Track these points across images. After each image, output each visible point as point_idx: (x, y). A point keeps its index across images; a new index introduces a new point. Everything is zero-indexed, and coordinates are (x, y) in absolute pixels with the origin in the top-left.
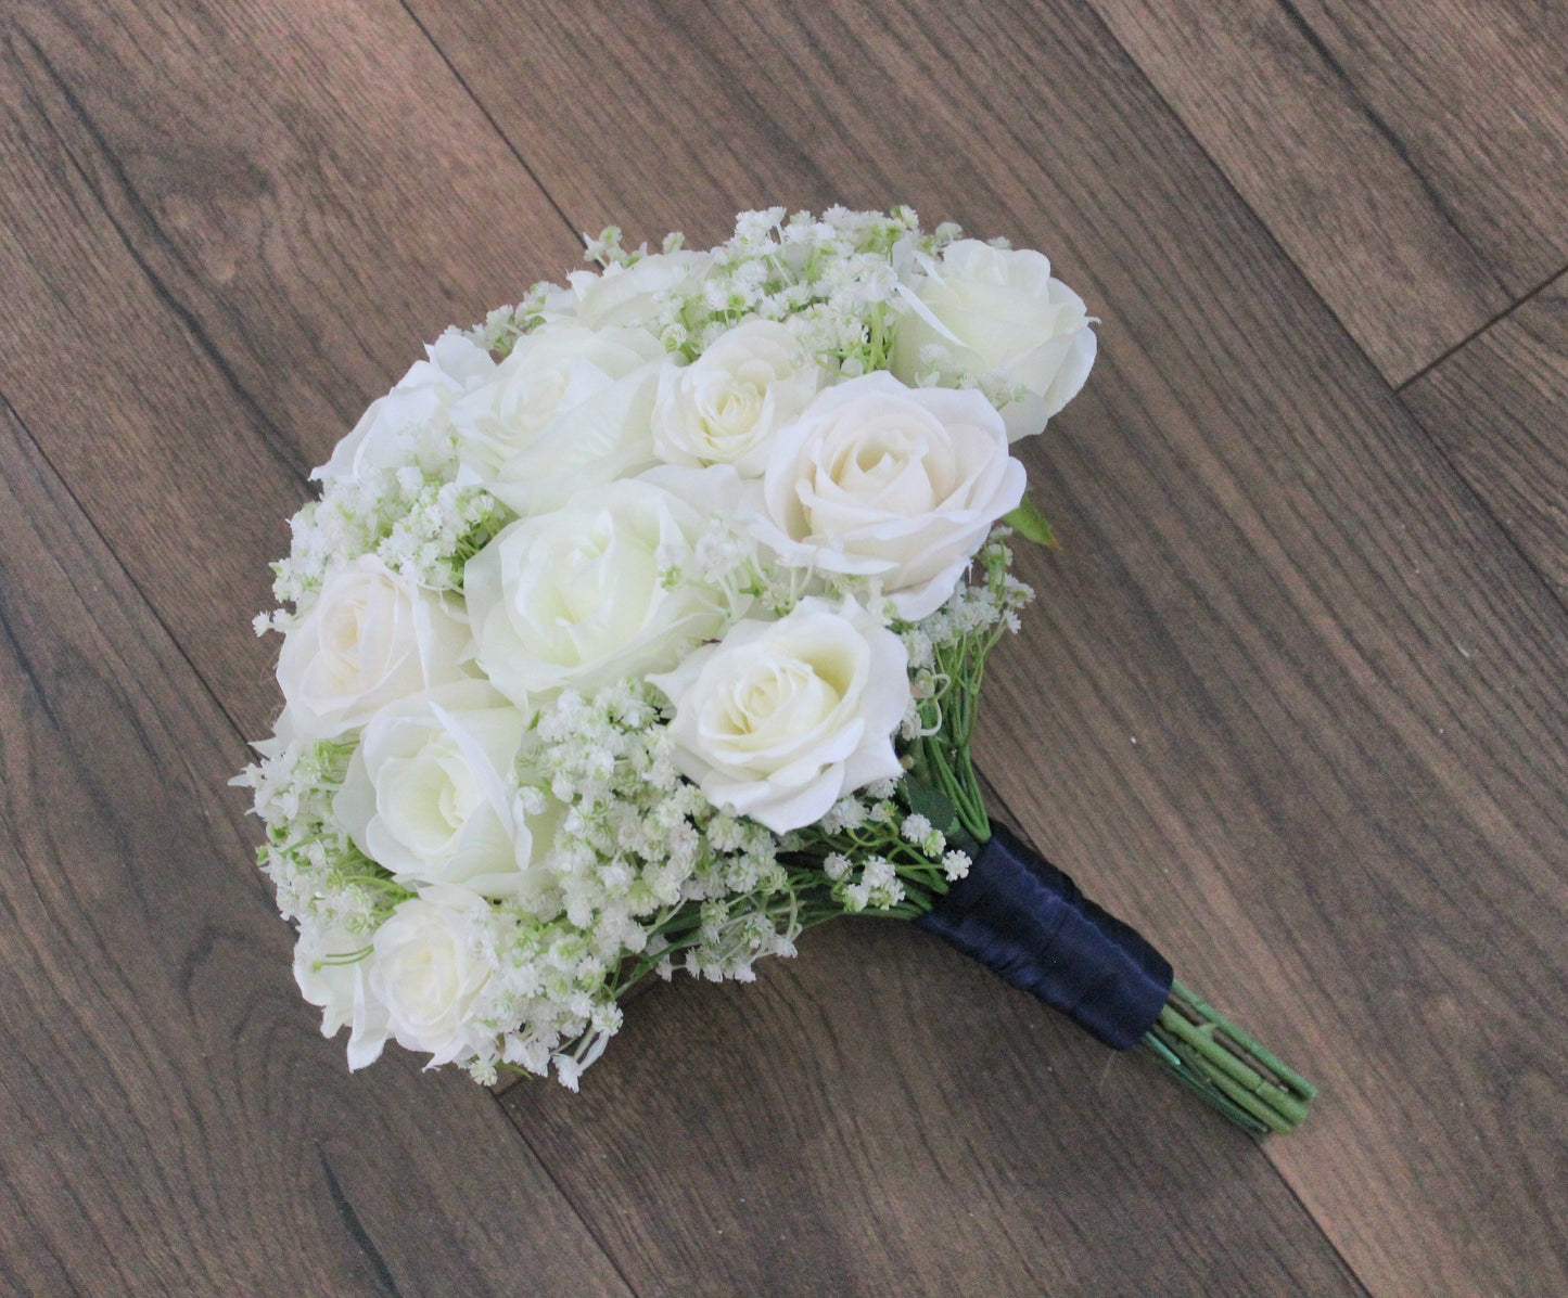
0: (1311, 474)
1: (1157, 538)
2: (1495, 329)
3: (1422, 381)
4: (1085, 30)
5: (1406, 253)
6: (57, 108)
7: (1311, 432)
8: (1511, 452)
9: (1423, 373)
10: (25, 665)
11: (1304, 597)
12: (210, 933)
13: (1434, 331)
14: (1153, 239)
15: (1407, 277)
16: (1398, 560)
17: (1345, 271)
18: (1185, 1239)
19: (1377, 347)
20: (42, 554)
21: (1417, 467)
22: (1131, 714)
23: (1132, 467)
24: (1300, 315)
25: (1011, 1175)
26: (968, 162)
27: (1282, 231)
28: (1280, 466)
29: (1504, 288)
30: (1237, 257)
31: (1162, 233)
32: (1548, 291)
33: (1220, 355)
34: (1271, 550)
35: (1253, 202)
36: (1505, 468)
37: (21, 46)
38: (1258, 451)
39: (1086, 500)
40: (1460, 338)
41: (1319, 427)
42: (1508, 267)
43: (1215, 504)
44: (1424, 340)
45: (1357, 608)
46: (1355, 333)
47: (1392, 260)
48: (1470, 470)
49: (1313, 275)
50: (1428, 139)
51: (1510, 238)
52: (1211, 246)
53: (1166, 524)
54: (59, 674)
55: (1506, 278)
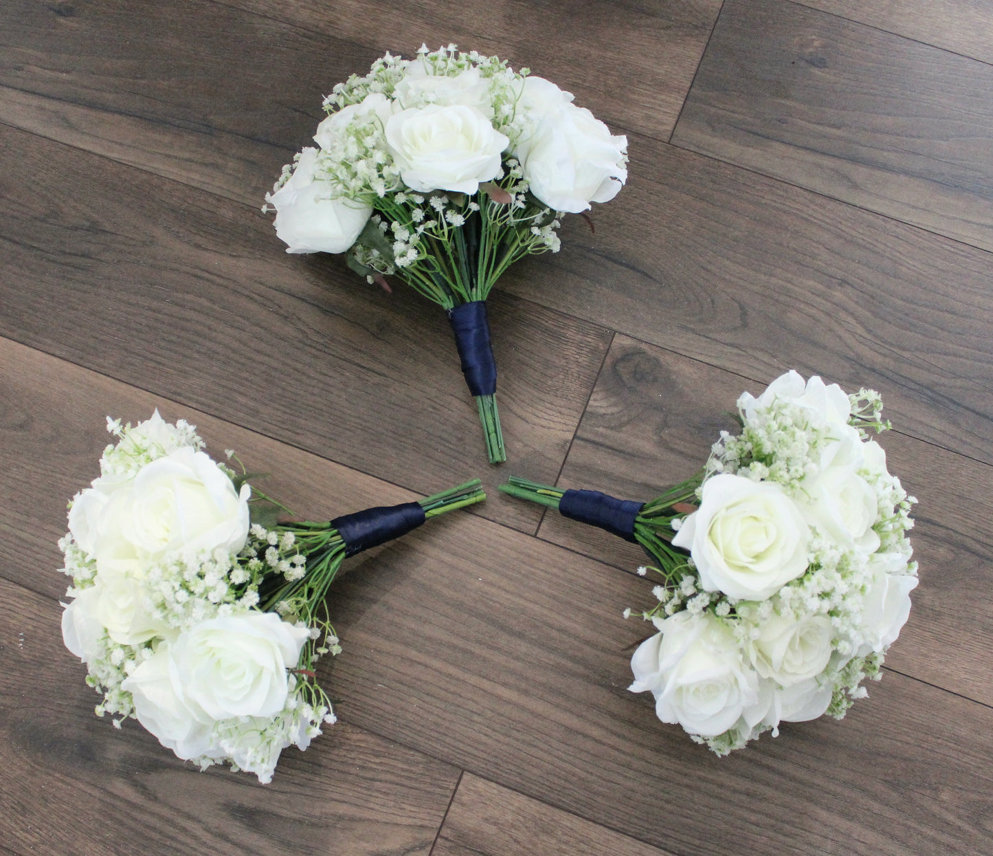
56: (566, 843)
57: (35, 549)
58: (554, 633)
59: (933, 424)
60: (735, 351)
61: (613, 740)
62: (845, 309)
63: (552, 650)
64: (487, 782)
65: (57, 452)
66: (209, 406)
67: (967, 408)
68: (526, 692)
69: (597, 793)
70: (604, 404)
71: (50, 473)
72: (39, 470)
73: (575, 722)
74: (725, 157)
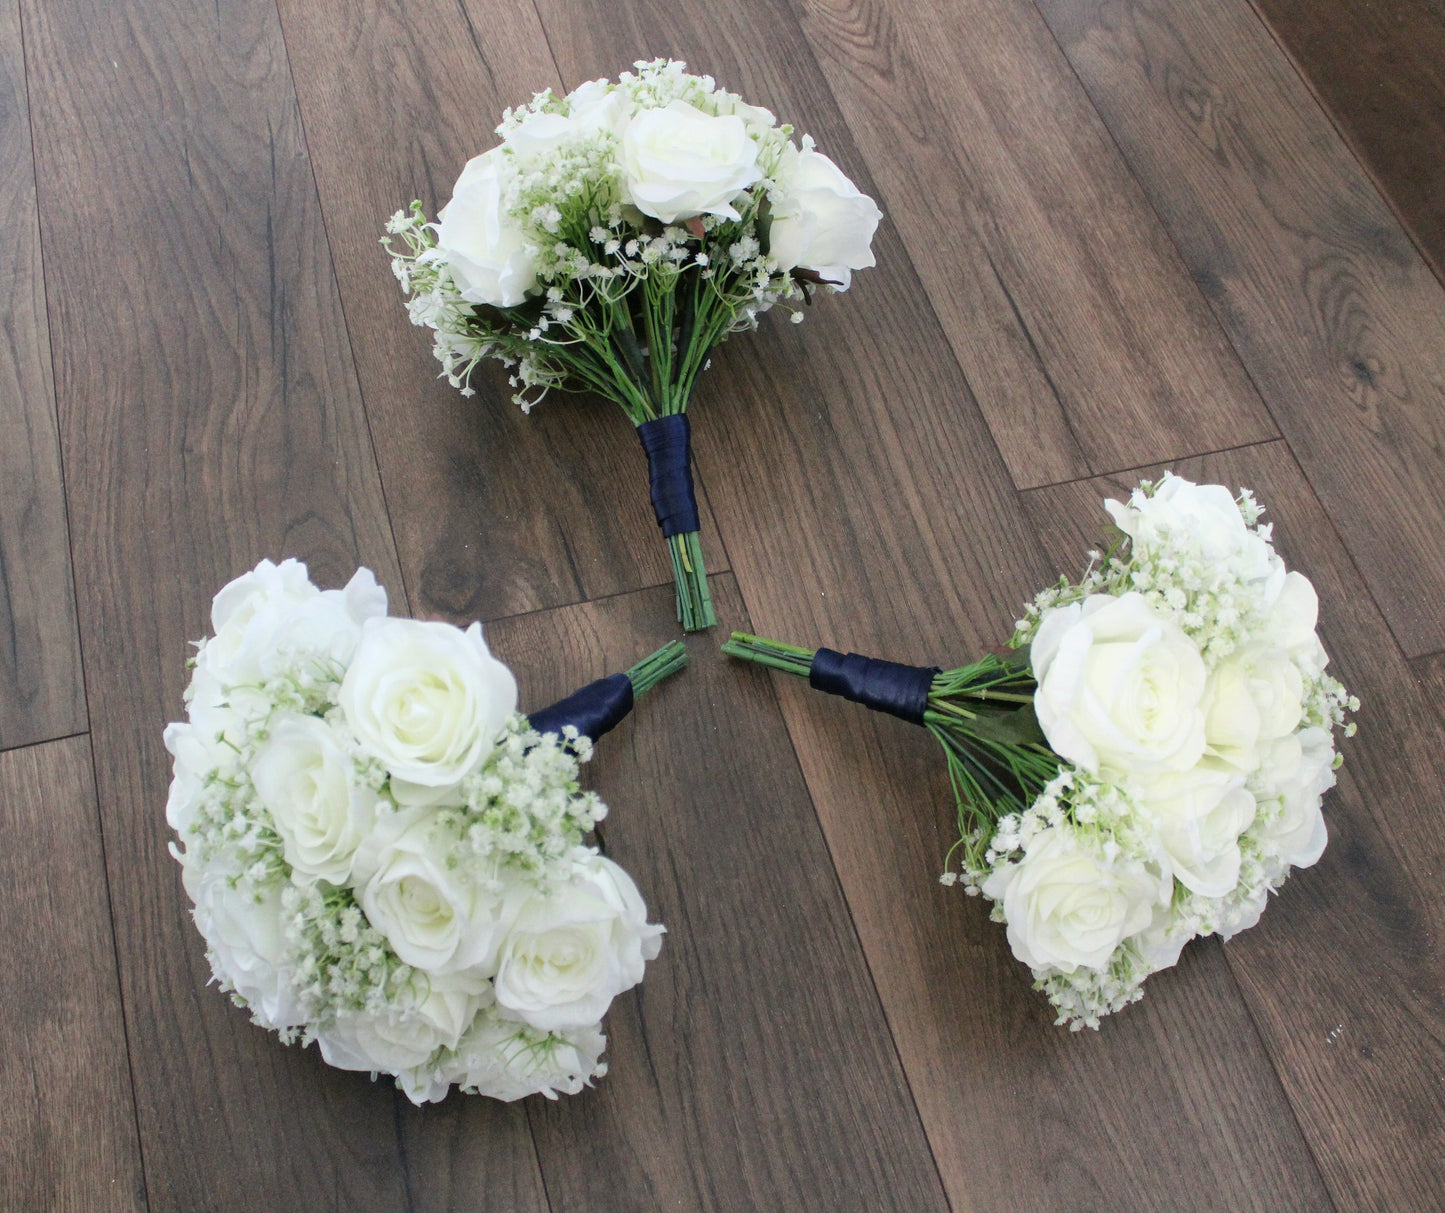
0: (961, 512)
1: (871, 511)
2: (1080, 483)
3: (1033, 492)
4: (919, 299)
5: (1045, 437)
6: (419, 171)
7: (968, 493)
8: (1069, 537)
9: (1034, 489)
10: (284, 374)
11: (938, 563)
12: (311, 514)
13: (1047, 473)
14: (919, 388)
15: (1041, 447)
16: (992, 563)
17: (1011, 433)
18: (756, 838)
19: (1016, 470)
20: (317, 334)
21: (1018, 526)
22: (826, 582)
23: (871, 478)
24: (981, 443)
25: (672, 771)
26: (839, 328)
27: (985, 408)
28: (947, 503)
29: (1089, 468)
30: (958, 410)
31: (923, 388)
32: (1111, 476)
33: (933, 447)
34: (929, 537)
35: (975, 390)
36: (1064, 543)
37: (416, 146)
38: (938, 492)
39: (841, 482)
40: (1060, 481)
41: (973, 493)
42: (1095, 459)
43: (907, 507)
44: (1042, 476)
45: (964, 577)
46: (1006, 460)
47: (1036, 437)
48: (1044, 538)
49: (994, 429)
50: (1072, 394)
51: (1099, 449)
52: (947, 401)
53: (879, 508)
54: (298, 383)
55: (1092, 464)
56: (996, 373)
57: (1231, 1114)
58: (817, 493)
59: (313, 294)
60: (353, 506)
61: (872, 388)
62: (221, 431)
63: (836, 488)
64: (1009, 466)
65: (1104, 1198)
66: (881, 1042)
67: (273, 278)
68: (897, 483)
69: (931, 374)
70: (521, 595)
71: (1136, 1182)
72: (1145, 1200)
73: (886, 428)
74: (73, 656)
